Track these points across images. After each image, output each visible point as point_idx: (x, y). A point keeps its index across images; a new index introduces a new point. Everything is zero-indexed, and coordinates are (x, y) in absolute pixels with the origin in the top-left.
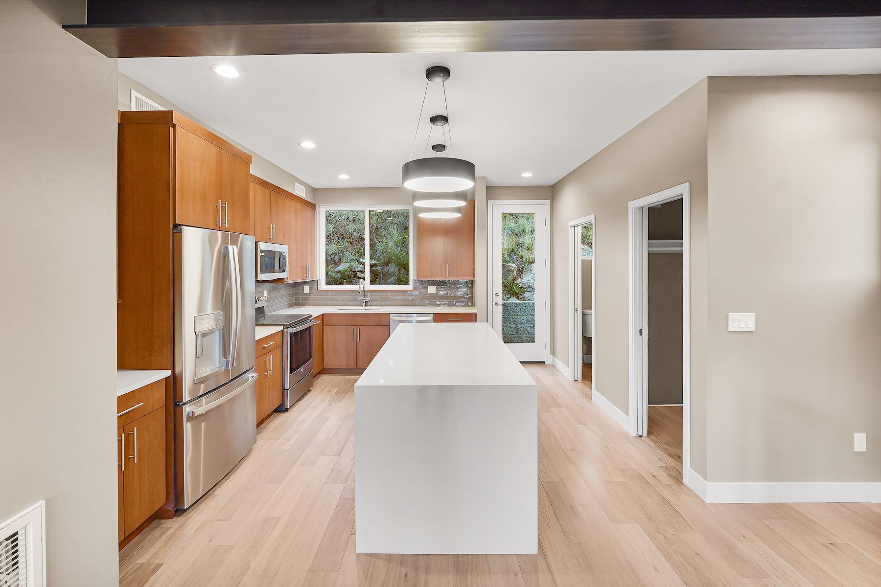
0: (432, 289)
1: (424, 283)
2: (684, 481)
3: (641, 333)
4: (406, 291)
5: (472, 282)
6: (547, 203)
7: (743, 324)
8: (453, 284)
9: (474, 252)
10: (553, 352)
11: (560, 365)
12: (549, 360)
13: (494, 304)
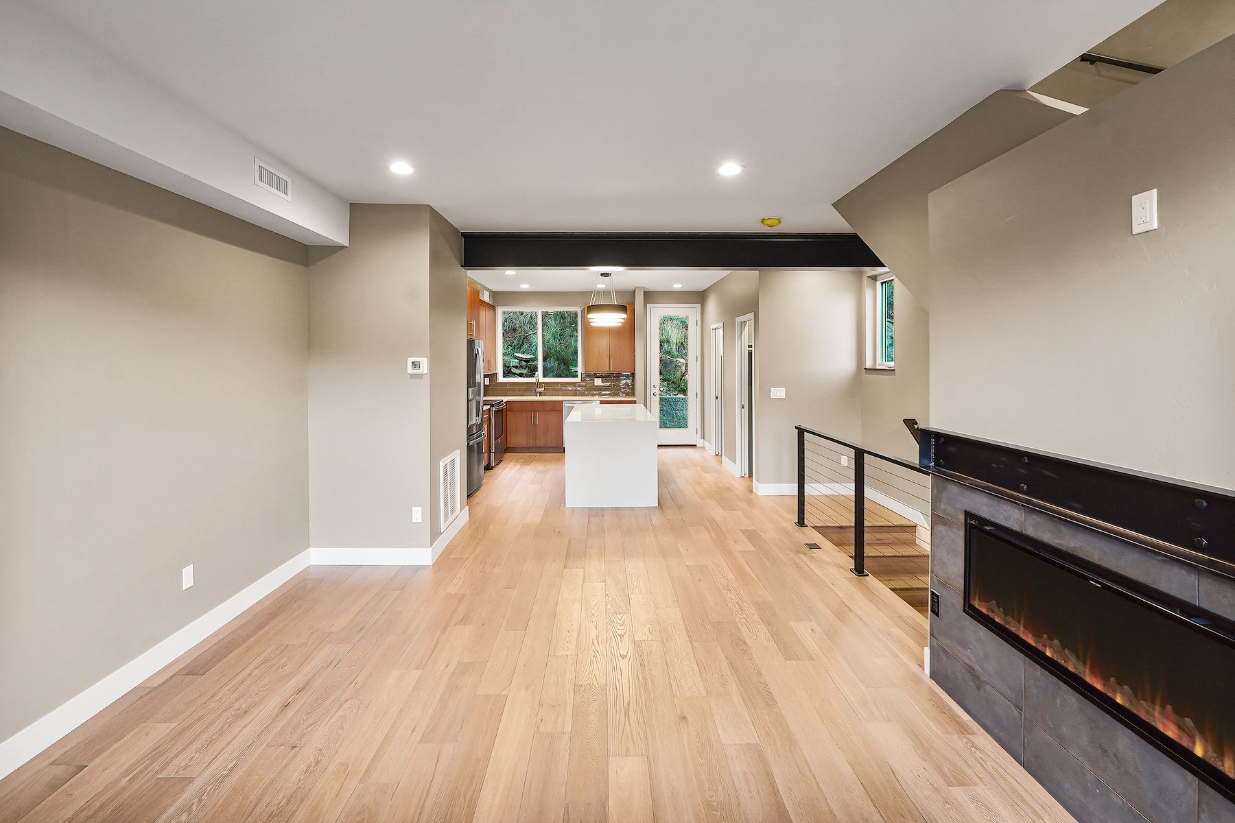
0: (598, 382)
1: (590, 376)
2: (754, 490)
3: (743, 407)
4: (576, 383)
5: (633, 375)
6: (699, 306)
7: (778, 394)
8: (618, 376)
9: (634, 349)
10: (703, 437)
11: (707, 445)
12: (700, 443)
13: (652, 394)
